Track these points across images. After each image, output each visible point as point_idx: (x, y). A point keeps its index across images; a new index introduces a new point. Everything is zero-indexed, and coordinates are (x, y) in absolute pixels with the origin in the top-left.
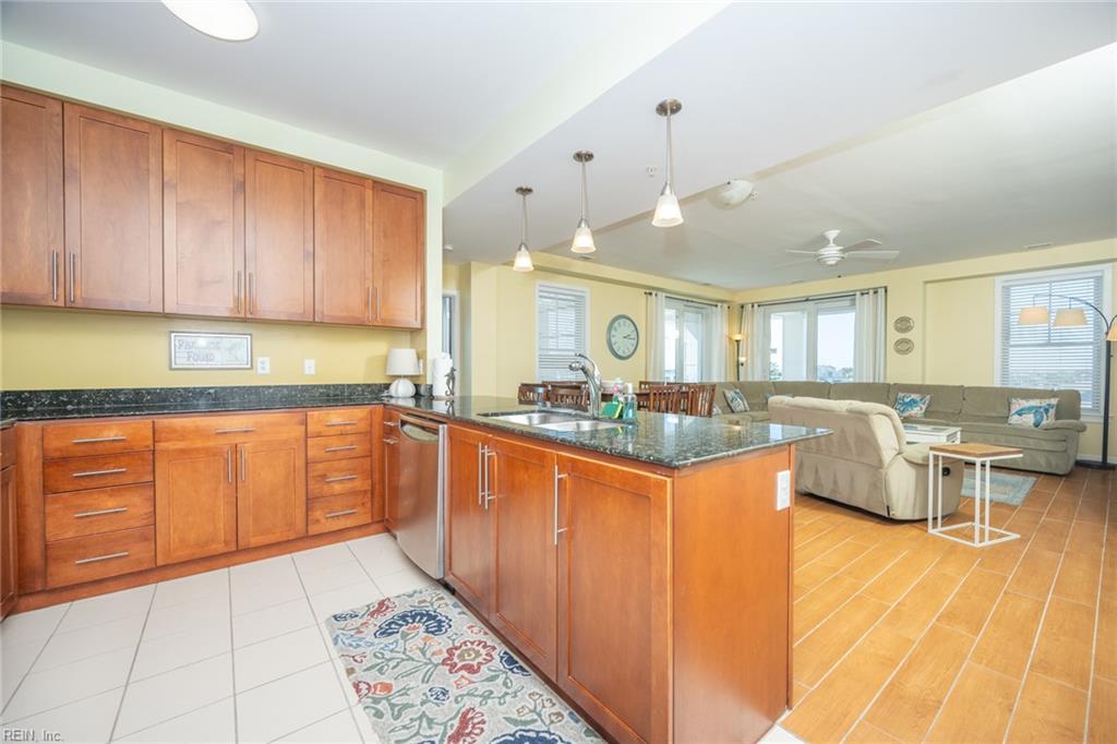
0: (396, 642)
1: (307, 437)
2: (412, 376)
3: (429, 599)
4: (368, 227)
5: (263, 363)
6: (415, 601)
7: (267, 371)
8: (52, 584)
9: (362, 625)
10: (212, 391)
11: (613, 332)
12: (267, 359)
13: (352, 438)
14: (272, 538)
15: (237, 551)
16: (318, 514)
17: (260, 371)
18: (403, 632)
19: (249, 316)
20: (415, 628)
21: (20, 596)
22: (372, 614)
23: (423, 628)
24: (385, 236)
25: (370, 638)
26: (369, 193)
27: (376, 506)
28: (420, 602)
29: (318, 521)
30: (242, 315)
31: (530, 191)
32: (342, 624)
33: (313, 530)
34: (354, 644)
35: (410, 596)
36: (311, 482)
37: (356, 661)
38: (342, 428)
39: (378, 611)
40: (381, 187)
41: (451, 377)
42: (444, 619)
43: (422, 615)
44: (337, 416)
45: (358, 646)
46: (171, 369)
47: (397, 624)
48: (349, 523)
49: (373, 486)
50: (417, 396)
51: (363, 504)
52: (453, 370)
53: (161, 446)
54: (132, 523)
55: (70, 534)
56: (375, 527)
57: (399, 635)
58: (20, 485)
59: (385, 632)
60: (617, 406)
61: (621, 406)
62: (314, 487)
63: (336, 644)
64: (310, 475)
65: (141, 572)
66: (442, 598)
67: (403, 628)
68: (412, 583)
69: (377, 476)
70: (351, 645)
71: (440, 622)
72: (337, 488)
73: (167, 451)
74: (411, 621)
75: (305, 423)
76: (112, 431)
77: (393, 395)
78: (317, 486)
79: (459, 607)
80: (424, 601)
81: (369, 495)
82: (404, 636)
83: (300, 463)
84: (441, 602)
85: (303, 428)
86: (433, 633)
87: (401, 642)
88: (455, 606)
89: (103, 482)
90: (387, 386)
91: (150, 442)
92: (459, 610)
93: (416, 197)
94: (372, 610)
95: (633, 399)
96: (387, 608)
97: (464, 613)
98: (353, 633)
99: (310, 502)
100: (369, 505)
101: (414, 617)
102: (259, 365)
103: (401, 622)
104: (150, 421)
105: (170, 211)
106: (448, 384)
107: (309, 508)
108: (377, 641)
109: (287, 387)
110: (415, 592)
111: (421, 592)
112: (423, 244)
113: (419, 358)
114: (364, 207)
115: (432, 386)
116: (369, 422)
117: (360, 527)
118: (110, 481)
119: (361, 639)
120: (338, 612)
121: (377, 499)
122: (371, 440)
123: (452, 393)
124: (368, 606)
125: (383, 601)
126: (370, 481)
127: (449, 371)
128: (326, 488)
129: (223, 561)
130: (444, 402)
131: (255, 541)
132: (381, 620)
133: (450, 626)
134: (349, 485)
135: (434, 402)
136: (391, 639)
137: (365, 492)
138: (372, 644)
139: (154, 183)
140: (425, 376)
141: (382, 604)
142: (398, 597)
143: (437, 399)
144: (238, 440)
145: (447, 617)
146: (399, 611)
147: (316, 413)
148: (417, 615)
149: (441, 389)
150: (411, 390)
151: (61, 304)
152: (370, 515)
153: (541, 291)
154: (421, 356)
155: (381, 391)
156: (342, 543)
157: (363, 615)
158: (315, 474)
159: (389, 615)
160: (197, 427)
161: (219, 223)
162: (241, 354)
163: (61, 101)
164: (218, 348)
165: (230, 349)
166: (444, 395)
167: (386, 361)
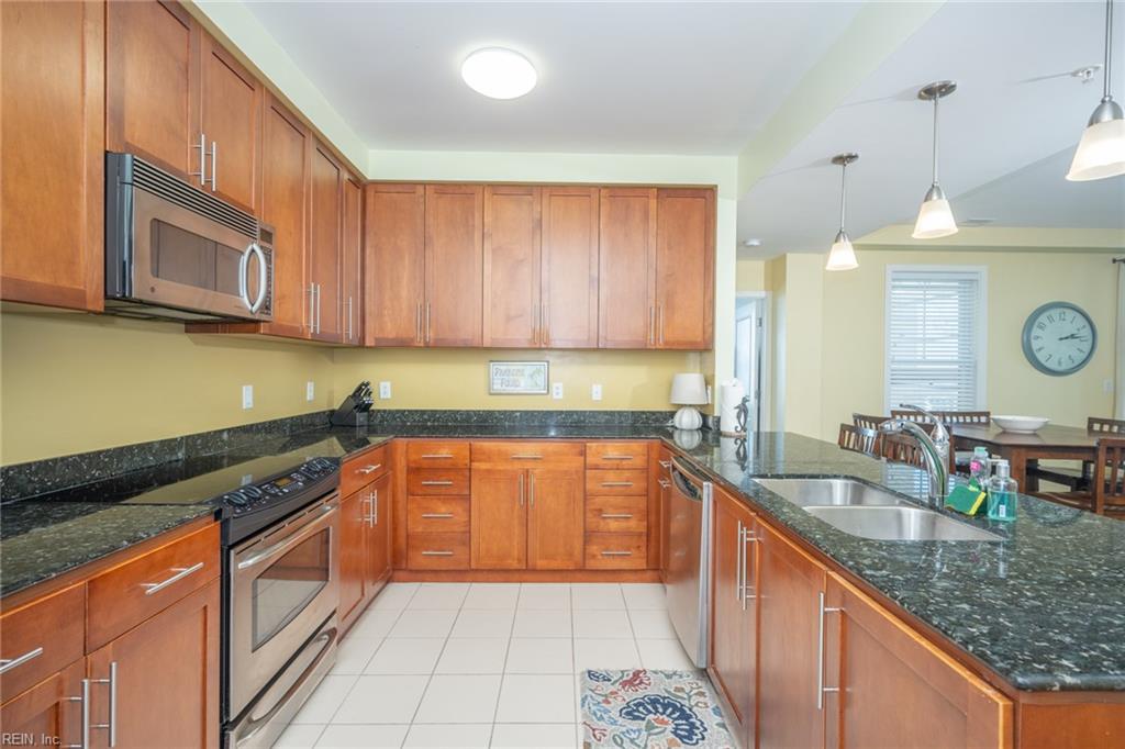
0: (639, 731)
1: (585, 468)
2: (699, 406)
3: (687, 690)
4: (652, 241)
5: (557, 388)
6: (672, 685)
7: (561, 396)
8: (410, 567)
9: (612, 693)
10: (518, 414)
11: (1036, 331)
12: (560, 384)
13: (627, 474)
14: (554, 565)
15: (526, 571)
16: (593, 549)
17: (555, 397)
18: (649, 721)
19: (543, 346)
20: (663, 722)
21: (394, 570)
22: (624, 684)
23: (671, 727)
24: (670, 248)
25: (615, 714)
26: (653, 203)
27: (652, 551)
28: (677, 689)
29: (594, 556)
30: (538, 346)
31: (851, 157)
32: (594, 684)
33: (591, 564)
34: (599, 714)
35: (669, 677)
36: (589, 515)
37: (594, 736)
38: (618, 462)
39: (630, 683)
40: (666, 192)
41: (743, 409)
42: (698, 724)
43: (675, 708)
44: (613, 450)
45: (601, 718)
46: (491, 394)
47: (645, 708)
48: (625, 565)
49: (648, 527)
50: (704, 428)
51: (639, 547)
52: (745, 400)
53: (475, 465)
54: (456, 528)
55: (420, 529)
56: (650, 574)
57: (644, 723)
58: (395, 485)
59: (631, 713)
60: (975, 496)
61: (983, 495)
62: (592, 520)
63: (583, 706)
64: (587, 507)
65: (460, 571)
66: (702, 694)
67: (651, 716)
68: (673, 661)
69: (653, 518)
70: (595, 714)
71: (692, 725)
72: (613, 526)
73: (478, 470)
74: (661, 710)
75: (583, 453)
76: (445, 450)
77: (677, 425)
78: (594, 520)
79: (721, 716)
80: (682, 690)
81: (645, 539)
82: (650, 727)
83: (579, 495)
84: (702, 699)
85: (582, 458)
86: (681, 737)
87: (644, 733)
88: (716, 711)
89: (437, 491)
90: (672, 415)
91: (467, 461)
92: (718, 719)
93: (704, 195)
94: (625, 678)
95: (1008, 487)
96: (641, 682)
97: (723, 726)
98: (601, 699)
99: (588, 536)
100: (644, 549)
101: (665, 707)
102: (554, 390)
103: (649, 707)
104: (467, 443)
105: (488, 257)
106: (739, 417)
107: (586, 542)
108: (620, 720)
109: (576, 412)
110: (675, 673)
111: (681, 676)
112: (714, 249)
113: (706, 385)
114: (648, 219)
115: (719, 419)
116: (646, 457)
117: (636, 571)
118: (443, 490)
119: (607, 711)
120: (593, 668)
121: (653, 543)
122: (648, 477)
123: (744, 429)
124: (622, 672)
125: (639, 672)
126: (645, 523)
127: (739, 402)
128: (602, 523)
129: (517, 576)
130: (733, 440)
131: (541, 564)
132: (632, 695)
133: (703, 738)
134: (624, 525)
135: (722, 439)
136: (635, 725)
137: (640, 534)
138: (615, 723)
139: (477, 235)
140: (713, 406)
141: (637, 674)
142: (655, 672)
143: (725, 436)
144: (528, 466)
145: (702, 723)
146: (652, 691)
147: (594, 444)
148: (669, 705)
149: (730, 424)
150: (697, 421)
151: (422, 345)
152: (644, 561)
153: (894, 280)
154: (708, 382)
155: (666, 420)
156: (617, 584)
157: (616, 681)
158: (593, 507)
159: (641, 693)
160: (499, 451)
161: (522, 261)
162: (541, 380)
163: (424, 184)
164: (523, 375)
165: (531, 376)
166: (733, 431)
167: (670, 387)
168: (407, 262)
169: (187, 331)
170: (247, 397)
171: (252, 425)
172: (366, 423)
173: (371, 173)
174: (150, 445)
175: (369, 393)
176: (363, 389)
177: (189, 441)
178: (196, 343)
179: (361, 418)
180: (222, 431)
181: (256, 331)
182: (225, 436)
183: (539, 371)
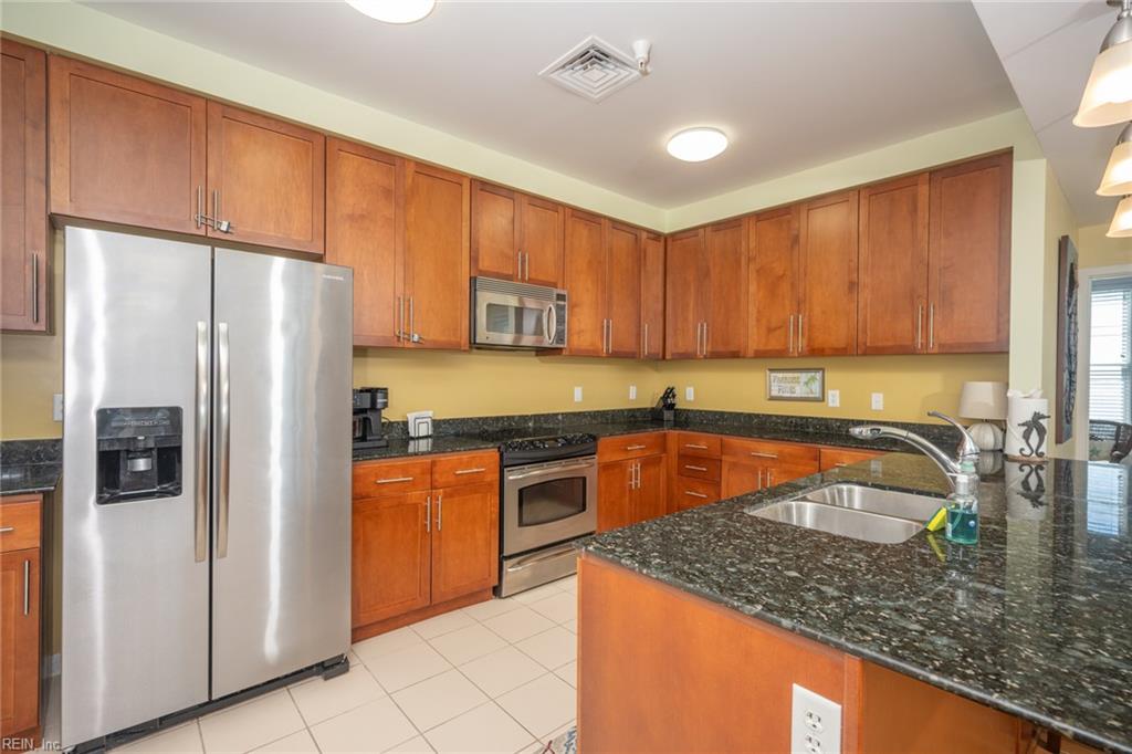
5: (833, 396)
7: (837, 404)
10: (794, 419)
12: (837, 392)
17: (831, 404)
24: (948, 236)
26: (923, 189)
40: (943, 173)
44: (849, 458)
53: (725, 457)
58: (669, 466)
73: (727, 462)
75: (818, 459)
85: (817, 463)
89: (697, 475)
91: (719, 454)
102: (830, 398)
104: (719, 439)
105: (752, 278)
114: (917, 209)
118: (701, 475)
127: (1029, 417)
130: (1018, 465)
139: (743, 260)
147: (829, 452)
149: (1014, 445)
151: (702, 357)
161: (782, 277)
162: (816, 388)
163: (704, 227)
164: (799, 383)
165: (806, 383)
166: (1018, 454)
167: (959, 398)
168: (692, 290)
169: (537, 355)
170: (578, 394)
171: (580, 413)
172: (672, 418)
173: (666, 229)
174: (513, 417)
175: (674, 396)
176: (670, 393)
177: (537, 418)
178: (543, 362)
179: (668, 415)
180: (558, 414)
181: (560, 354)
182: (560, 417)
183: (813, 379)
